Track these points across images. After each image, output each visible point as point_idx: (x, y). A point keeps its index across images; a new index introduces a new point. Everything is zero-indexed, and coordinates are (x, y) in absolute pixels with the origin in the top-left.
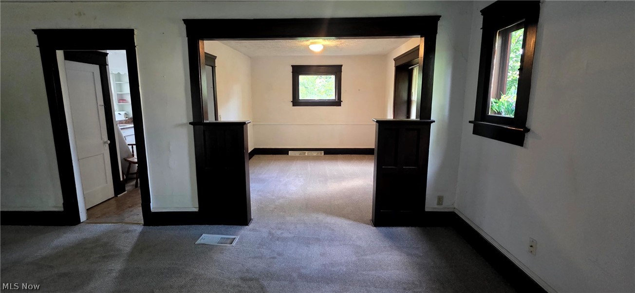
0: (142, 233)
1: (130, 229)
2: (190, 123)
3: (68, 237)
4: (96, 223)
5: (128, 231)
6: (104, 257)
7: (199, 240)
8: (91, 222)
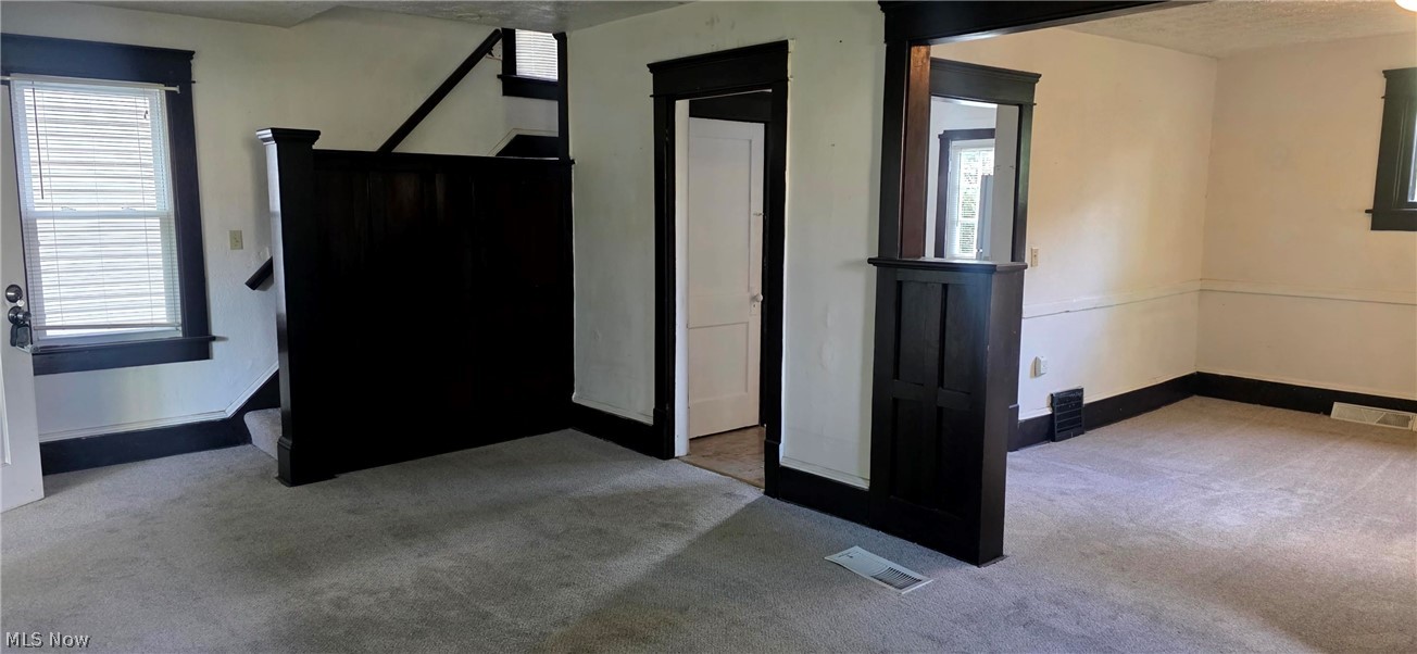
0: (752, 506)
1: (737, 492)
2: (870, 261)
3: (644, 475)
4: (694, 465)
5: (730, 495)
6: (666, 526)
7: (840, 554)
8: (692, 461)
